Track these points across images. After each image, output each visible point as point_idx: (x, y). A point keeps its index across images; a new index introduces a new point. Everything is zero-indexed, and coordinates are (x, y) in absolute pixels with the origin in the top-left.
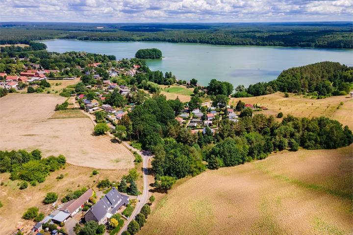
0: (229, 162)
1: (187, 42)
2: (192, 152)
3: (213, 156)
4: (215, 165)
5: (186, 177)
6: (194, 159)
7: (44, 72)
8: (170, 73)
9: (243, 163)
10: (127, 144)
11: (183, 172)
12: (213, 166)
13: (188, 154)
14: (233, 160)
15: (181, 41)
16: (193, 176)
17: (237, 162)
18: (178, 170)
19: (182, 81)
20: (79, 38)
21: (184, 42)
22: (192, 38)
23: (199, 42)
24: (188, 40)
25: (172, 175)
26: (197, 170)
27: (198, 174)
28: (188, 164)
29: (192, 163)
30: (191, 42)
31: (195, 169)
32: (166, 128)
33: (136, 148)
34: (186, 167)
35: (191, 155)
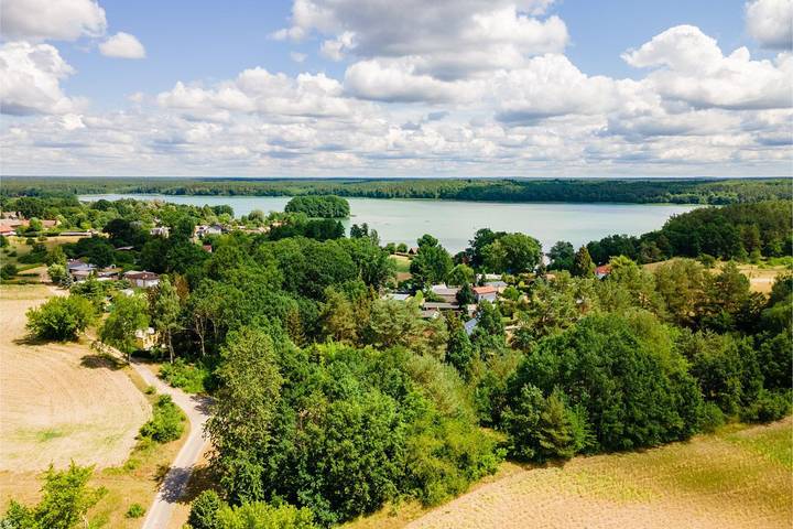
0: (619, 426)
1: (412, 197)
2: (421, 379)
3: (532, 391)
4: (550, 438)
5: (388, 507)
6: (432, 410)
7: (17, 222)
8: (365, 226)
9: (684, 437)
10: (147, 373)
11: (369, 480)
12: (534, 443)
13: (402, 391)
14: (639, 414)
15: (398, 196)
16: (426, 504)
17: (657, 428)
18: (338, 467)
19: (397, 245)
20: (163, 191)
21: (405, 197)
22: (424, 189)
23: (440, 197)
24: (415, 193)
25: (302, 495)
26: (450, 468)
27: (454, 492)
28: (399, 434)
29: (419, 431)
30: (421, 197)
31: (437, 464)
32: (316, 309)
33: (182, 385)
34: (390, 452)
35: (417, 390)
